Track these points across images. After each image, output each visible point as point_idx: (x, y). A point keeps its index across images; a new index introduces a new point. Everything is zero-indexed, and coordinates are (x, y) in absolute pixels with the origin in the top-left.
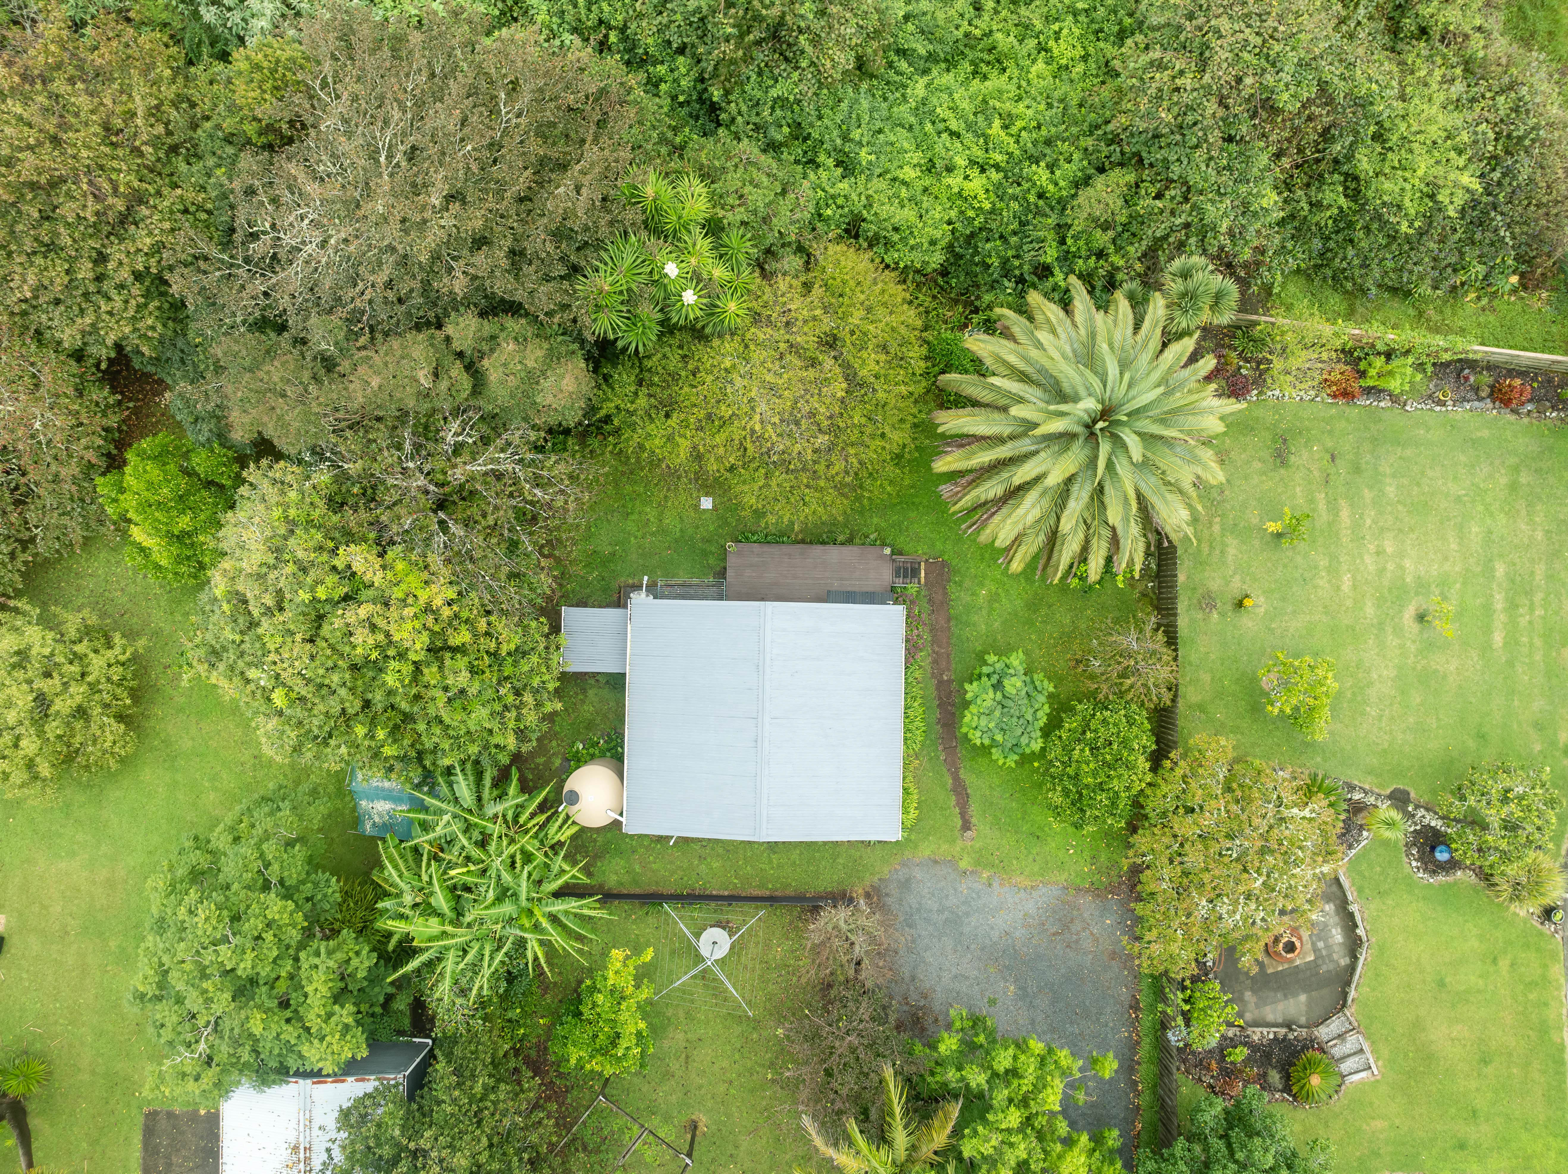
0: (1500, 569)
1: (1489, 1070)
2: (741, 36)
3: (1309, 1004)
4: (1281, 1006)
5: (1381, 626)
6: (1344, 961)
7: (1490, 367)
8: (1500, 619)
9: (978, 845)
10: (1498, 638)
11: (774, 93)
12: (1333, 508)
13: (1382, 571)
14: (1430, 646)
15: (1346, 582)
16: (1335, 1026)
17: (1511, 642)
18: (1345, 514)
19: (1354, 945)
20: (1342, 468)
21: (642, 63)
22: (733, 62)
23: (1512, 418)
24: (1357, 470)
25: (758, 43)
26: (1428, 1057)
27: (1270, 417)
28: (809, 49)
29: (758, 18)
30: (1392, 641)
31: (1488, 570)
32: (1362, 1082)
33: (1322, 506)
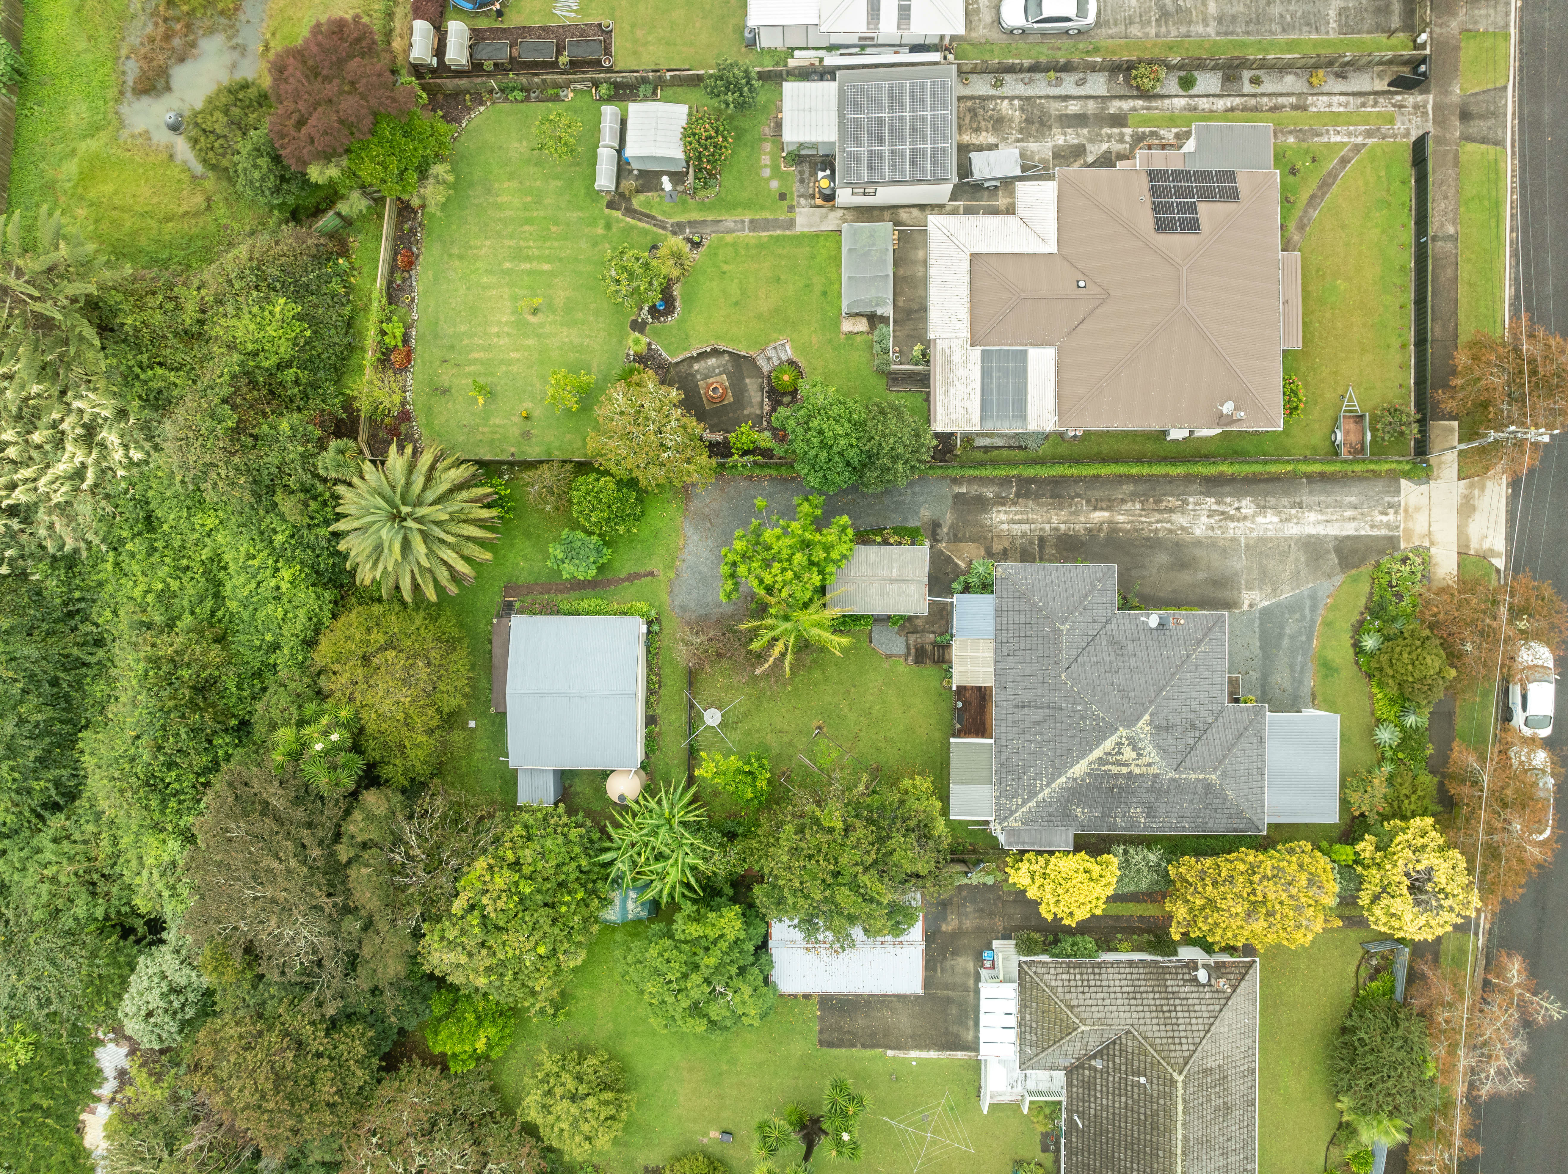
0: (507, 265)
1: (782, 277)
2: (201, 709)
3: (751, 377)
4: (752, 393)
5: (539, 336)
6: (727, 357)
7: (392, 271)
8: (535, 265)
9: (661, 567)
10: (546, 267)
11: (234, 689)
12: (474, 361)
13: (508, 335)
14: (551, 307)
15: (513, 355)
16: (763, 363)
17: (548, 259)
18: (476, 355)
19: (716, 352)
20: (451, 356)
21: (217, 764)
22: (215, 714)
23: (421, 258)
24: (452, 347)
25: (205, 699)
26: (777, 311)
27: (422, 398)
28: (208, 672)
29: (191, 700)
30: (548, 329)
31: (508, 272)
32: (792, 348)
33: (472, 368)
